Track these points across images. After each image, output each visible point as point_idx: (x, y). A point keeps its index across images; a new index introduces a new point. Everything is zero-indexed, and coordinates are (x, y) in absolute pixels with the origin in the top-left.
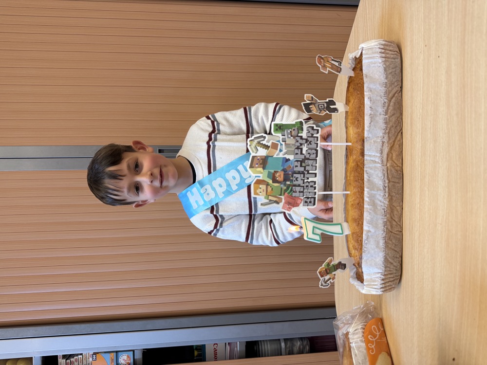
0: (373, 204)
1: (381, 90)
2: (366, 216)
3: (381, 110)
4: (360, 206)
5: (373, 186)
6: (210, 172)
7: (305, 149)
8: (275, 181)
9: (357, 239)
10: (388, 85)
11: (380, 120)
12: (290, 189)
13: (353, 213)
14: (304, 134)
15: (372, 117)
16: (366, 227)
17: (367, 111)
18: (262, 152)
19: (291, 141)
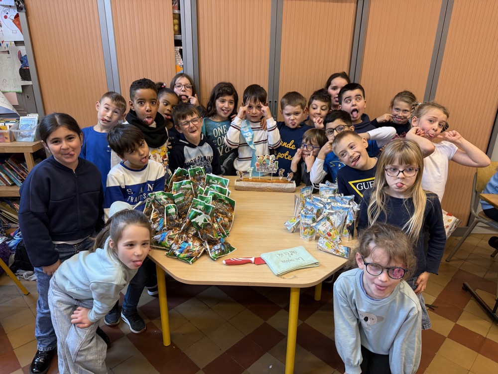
0: (257, 184)
1: (281, 187)
2: (253, 183)
3: (279, 187)
4: (256, 181)
5: (261, 184)
6: (252, 128)
7: (271, 169)
8: (263, 161)
9: (248, 180)
10: (284, 189)
11: (277, 187)
12: (261, 165)
13: (254, 180)
14: (275, 169)
15: (277, 185)
16: (251, 182)
17: (279, 184)
18: (271, 158)
19: (273, 166)
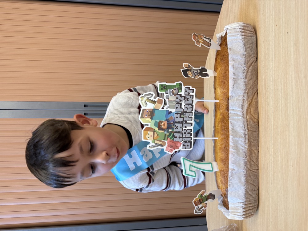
0: (237, 148)
1: (242, 60)
2: (231, 157)
3: (242, 75)
4: (226, 149)
5: (236, 134)
7: (183, 104)
8: (160, 128)
9: (224, 176)
10: (247, 56)
11: (241, 83)
12: (172, 135)
13: (220, 155)
14: (183, 93)
15: (235, 81)
16: (231, 166)
17: (231, 76)
18: (151, 106)
19: (173, 98)
